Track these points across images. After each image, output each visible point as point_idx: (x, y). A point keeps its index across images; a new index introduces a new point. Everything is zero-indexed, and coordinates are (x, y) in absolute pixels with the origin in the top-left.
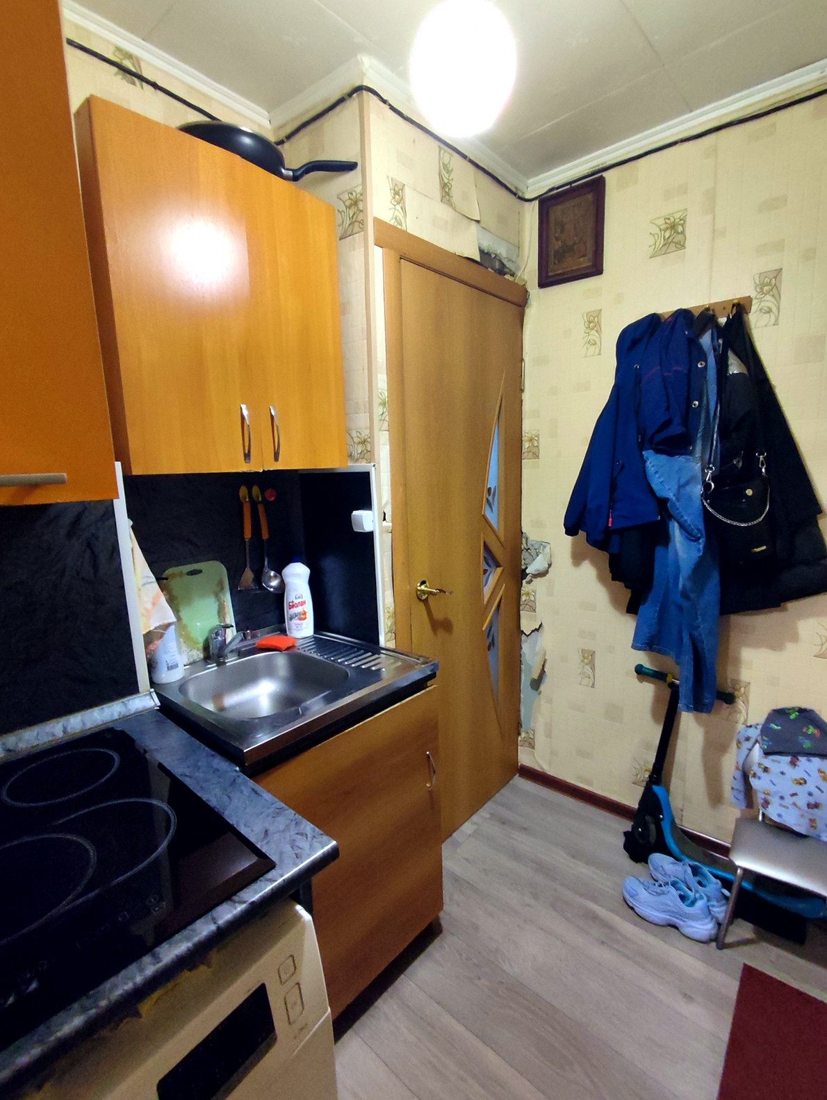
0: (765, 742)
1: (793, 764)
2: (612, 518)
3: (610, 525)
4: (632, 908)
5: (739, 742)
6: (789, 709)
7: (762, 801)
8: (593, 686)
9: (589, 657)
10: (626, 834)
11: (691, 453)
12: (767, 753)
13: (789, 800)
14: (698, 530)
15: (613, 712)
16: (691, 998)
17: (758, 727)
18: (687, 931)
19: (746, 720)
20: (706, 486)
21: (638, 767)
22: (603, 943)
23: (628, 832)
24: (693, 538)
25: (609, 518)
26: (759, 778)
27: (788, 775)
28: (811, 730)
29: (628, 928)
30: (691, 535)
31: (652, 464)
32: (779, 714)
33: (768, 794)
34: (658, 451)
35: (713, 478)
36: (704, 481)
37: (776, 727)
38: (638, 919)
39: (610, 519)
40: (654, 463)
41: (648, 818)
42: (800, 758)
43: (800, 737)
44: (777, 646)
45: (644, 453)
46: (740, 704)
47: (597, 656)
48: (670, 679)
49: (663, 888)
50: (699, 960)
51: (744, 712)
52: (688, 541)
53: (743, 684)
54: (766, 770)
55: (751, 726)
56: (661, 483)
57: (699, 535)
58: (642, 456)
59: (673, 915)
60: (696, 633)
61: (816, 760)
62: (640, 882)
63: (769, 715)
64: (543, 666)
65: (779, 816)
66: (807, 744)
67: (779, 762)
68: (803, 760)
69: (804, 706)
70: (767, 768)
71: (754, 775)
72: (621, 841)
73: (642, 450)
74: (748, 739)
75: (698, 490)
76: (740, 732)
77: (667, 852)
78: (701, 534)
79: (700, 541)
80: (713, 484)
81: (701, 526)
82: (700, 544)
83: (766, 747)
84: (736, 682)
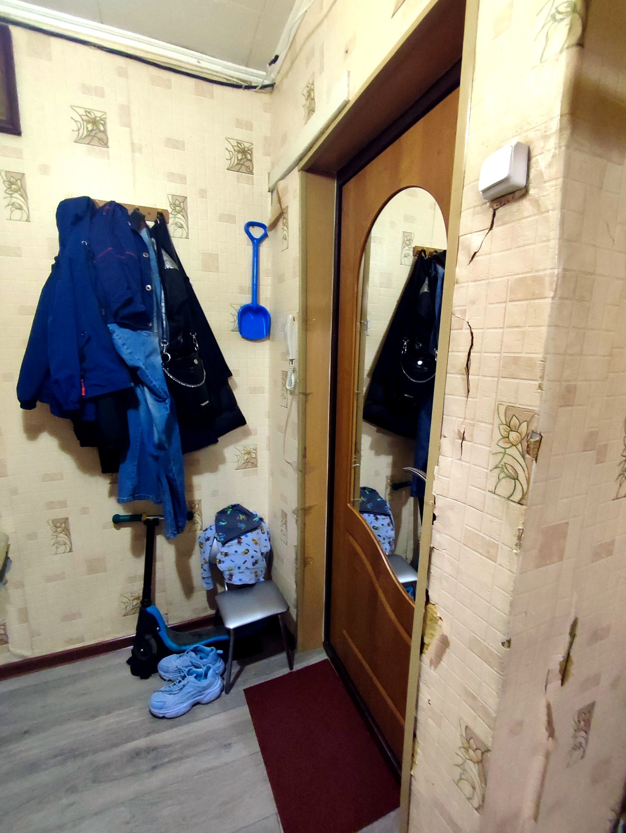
0: (221, 537)
1: (239, 543)
2: (85, 387)
3: (83, 394)
4: (164, 717)
5: (201, 544)
6: (226, 509)
7: (228, 577)
8: (71, 551)
9: (62, 526)
10: (129, 662)
11: (151, 329)
12: (224, 544)
13: (243, 567)
14: (165, 392)
15: (95, 566)
16: (229, 744)
17: (211, 528)
18: (206, 700)
19: (202, 527)
20: (164, 357)
21: (126, 600)
22: (154, 768)
23: (130, 659)
24: (161, 400)
25: (81, 387)
26: (223, 562)
27: (239, 552)
28: (242, 517)
29: (167, 736)
30: (160, 397)
31: (119, 337)
32: (222, 514)
33: (231, 570)
34: (122, 325)
35: (168, 351)
36: (162, 352)
37: (223, 524)
38: (171, 722)
39: (83, 389)
40: (121, 336)
41: (147, 637)
42: (241, 537)
43: (239, 524)
44: (214, 469)
45: (108, 326)
46: (197, 517)
47: (71, 521)
48: (144, 518)
49: (183, 682)
50: (221, 712)
51: (200, 522)
52: (157, 402)
53: (196, 502)
54: (226, 555)
55: (206, 530)
56: (130, 353)
57: (165, 397)
58: (108, 328)
59: (195, 696)
60: (171, 475)
61: (249, 534)
62: (163, 692)
63: (216, 517)
64: (7, 553)
65: (240, 580)
66: (243, 526)
67: (232, 546)
68: (243, 537)
69: (233, 504)
70: (226, 553)
71: (220, 562)
72: (127, 670)
73: (106, 323)
74: (208, 539)
75: (158, 360)
76: (200, 537)
77: (169, 652)
78: (167, 396)
79: (167, 401)
80: (169, 355)
81: (166, 389)
82: (166, 404)
83: (223, 539)
84: (192, 502)
